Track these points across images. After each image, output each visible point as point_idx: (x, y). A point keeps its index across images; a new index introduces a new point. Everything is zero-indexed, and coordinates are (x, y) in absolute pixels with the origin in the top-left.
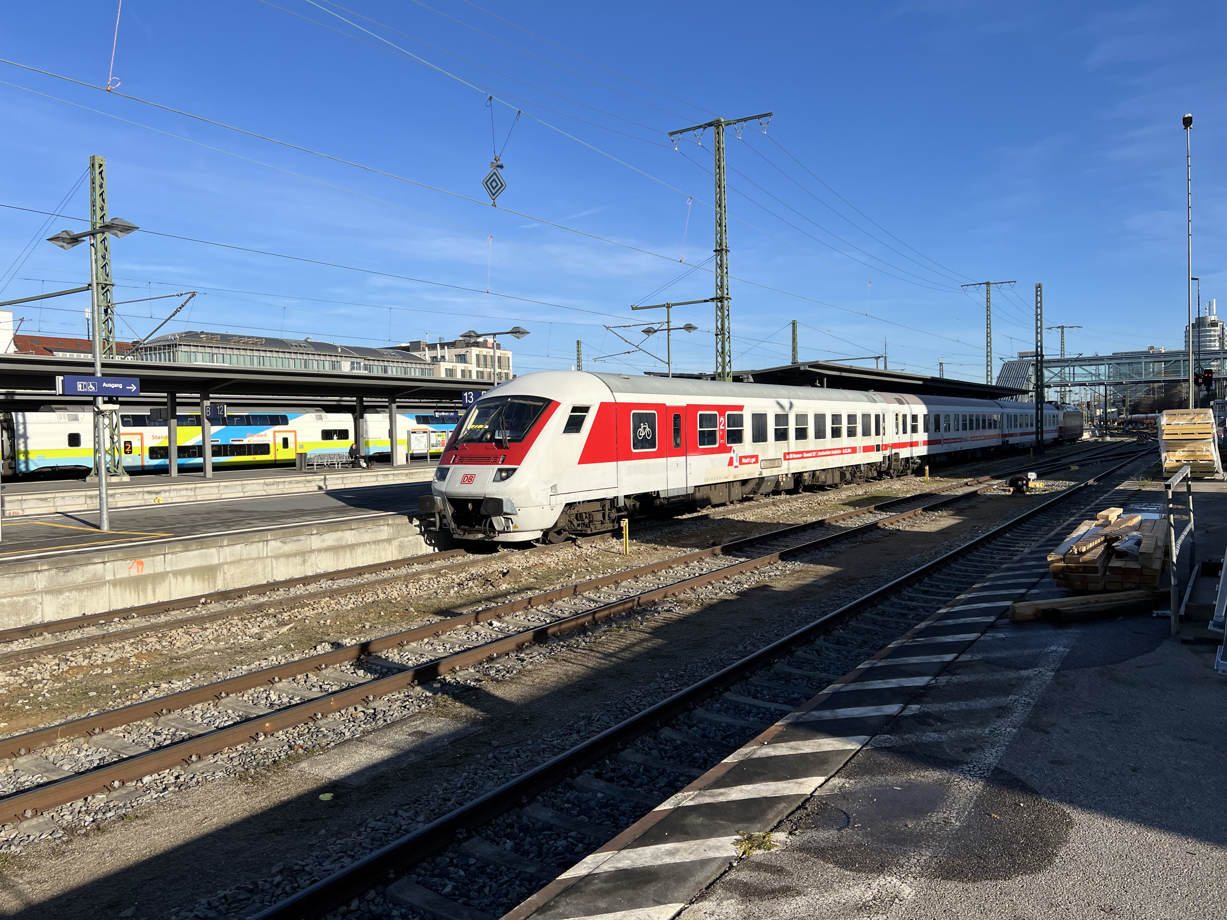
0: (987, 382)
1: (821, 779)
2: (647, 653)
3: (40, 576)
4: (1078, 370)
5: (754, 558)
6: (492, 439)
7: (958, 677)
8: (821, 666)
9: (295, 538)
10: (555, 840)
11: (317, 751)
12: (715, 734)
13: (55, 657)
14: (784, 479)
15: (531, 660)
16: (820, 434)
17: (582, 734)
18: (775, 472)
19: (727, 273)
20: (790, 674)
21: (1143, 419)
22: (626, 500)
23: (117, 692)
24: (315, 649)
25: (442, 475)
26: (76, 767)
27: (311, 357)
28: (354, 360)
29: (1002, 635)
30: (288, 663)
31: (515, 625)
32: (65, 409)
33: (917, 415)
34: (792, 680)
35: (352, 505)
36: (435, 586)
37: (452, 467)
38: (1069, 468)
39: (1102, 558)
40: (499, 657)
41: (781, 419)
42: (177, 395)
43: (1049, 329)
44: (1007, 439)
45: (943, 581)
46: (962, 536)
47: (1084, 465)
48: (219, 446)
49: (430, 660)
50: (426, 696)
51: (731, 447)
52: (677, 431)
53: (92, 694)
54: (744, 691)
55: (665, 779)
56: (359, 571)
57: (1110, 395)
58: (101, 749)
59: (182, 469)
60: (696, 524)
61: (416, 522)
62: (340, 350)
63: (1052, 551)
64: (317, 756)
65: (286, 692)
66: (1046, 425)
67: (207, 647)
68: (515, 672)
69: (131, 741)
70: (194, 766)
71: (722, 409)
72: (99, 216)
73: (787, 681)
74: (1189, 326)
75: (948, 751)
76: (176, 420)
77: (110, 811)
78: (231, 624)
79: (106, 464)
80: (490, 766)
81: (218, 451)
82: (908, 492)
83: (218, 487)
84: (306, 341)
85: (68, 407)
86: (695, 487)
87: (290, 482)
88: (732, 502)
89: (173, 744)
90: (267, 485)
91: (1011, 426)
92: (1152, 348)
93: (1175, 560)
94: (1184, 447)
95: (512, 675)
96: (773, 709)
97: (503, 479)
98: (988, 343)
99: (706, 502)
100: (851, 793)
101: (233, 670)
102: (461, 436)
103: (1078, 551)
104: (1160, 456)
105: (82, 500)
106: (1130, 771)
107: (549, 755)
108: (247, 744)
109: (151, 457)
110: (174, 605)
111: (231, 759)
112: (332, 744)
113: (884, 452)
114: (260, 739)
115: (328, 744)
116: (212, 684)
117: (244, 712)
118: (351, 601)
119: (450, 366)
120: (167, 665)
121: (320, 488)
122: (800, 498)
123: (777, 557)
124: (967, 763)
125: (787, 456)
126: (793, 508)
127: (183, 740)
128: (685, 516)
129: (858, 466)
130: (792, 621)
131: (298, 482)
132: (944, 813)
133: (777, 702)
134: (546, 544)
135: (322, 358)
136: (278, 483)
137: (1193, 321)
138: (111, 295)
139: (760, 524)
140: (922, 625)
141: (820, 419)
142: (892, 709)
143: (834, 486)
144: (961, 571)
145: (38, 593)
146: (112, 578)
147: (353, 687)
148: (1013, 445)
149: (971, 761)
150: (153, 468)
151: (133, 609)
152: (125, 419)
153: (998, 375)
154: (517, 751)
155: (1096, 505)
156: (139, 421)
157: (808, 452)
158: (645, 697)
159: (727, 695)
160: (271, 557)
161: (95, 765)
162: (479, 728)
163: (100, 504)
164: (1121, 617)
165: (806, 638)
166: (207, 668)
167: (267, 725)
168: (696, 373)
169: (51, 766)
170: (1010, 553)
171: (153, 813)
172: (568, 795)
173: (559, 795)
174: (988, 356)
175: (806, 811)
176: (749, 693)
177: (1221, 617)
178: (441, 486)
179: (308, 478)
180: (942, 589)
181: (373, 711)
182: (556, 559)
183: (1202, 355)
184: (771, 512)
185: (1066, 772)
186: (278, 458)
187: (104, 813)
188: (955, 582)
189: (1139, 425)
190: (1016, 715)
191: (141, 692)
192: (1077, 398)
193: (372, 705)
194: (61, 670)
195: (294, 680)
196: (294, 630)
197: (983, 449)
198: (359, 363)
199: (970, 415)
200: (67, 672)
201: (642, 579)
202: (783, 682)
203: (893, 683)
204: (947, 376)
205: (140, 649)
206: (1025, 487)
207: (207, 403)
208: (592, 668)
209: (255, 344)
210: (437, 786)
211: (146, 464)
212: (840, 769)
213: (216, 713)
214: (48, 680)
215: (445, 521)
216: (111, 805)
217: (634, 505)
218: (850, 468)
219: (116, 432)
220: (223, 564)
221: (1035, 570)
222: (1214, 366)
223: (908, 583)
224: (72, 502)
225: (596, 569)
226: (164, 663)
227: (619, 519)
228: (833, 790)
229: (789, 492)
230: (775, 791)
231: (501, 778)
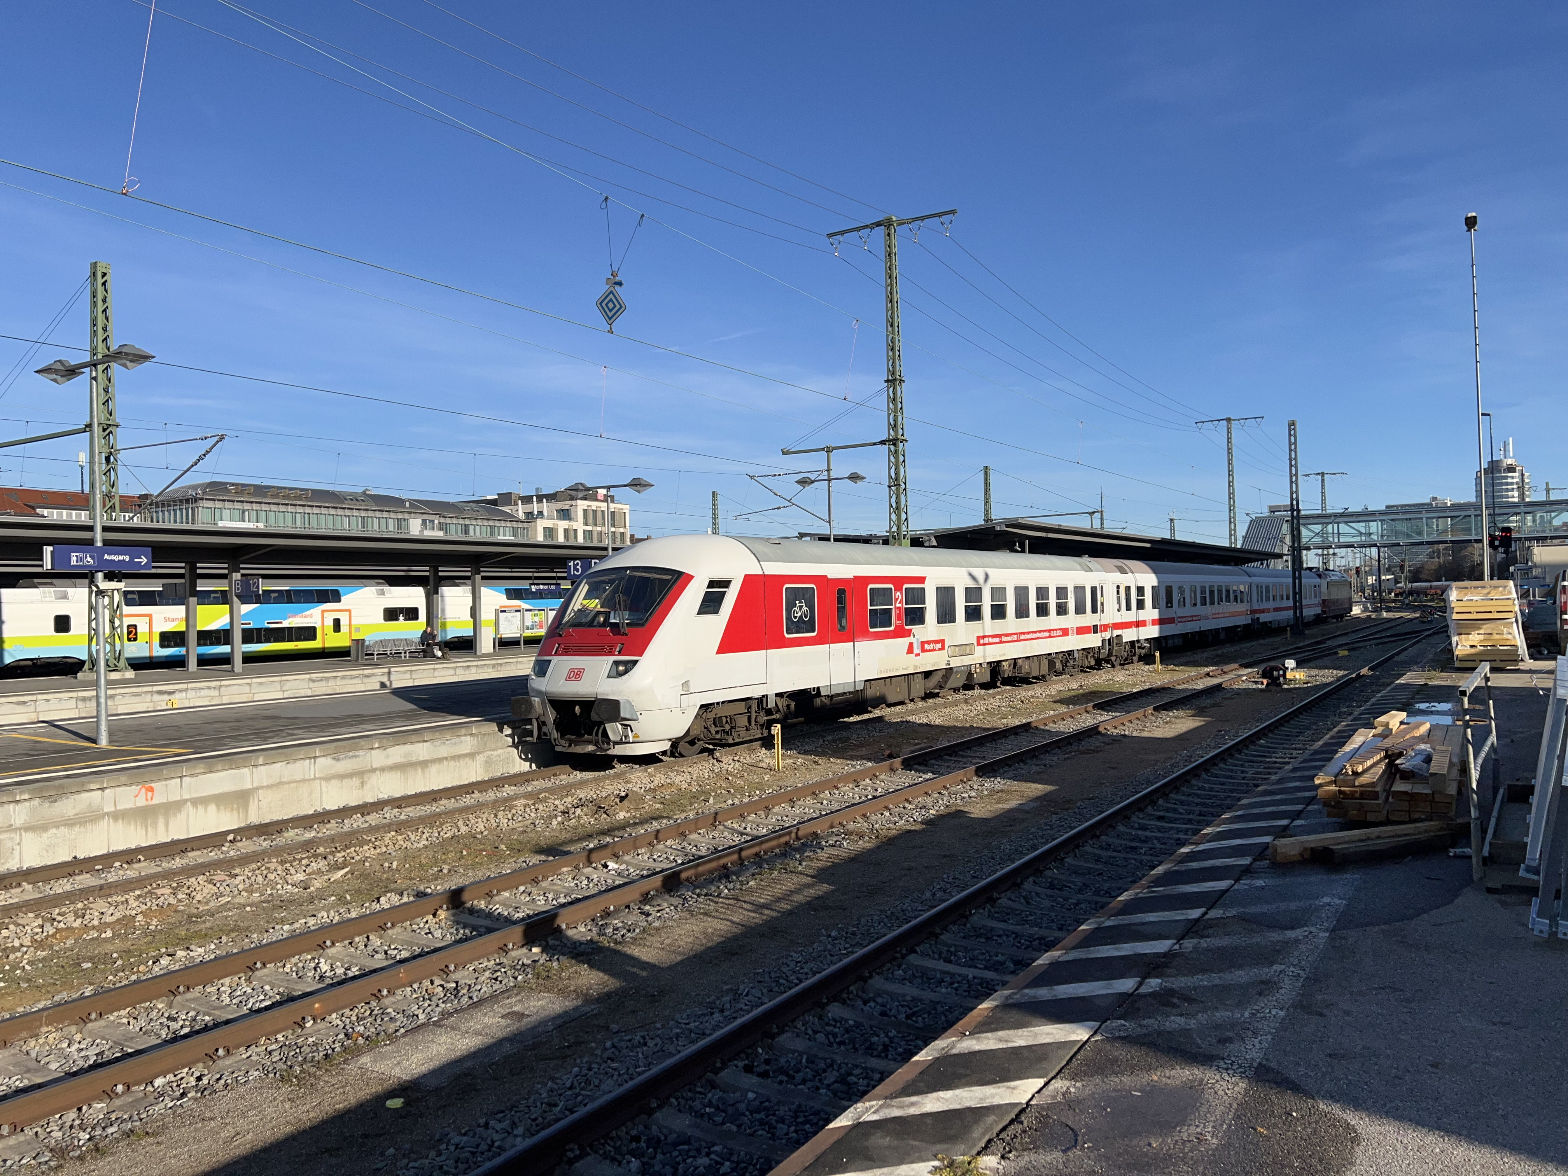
0: (1231, 543)
1: (1041, 1082)
2: (808, 903)
3: (19, 807)
4: (1344, 528)
5: (942, 775)
6: (606, 623)
7: (1208, 940)
8: (1030, 918)
9: (351, 754)
10: (694, 1157)
11: (383, 1040)
12: (898, 1011)
13: (37, 916)
14: (978, 670)
15: (659, 915)
16: (1022, 612)
17: (727, 1013)
18: (966, 661)
19: (901, 408)
20: (992, 929)
21: (1426, 588)
22: (778, 699)
23: (119, 962)
24: (378, 902)
25: (541, 668)
26: (67, 1065)
27: (370, 514)
28: (426, 517)
29: (1260, 883)
30: (344, 922)
31: (636, 866)
32: (51, 585)
33: (1143, 587)
34: (995, 938)
35: (425, 709)
36: (533, 815)
37: (555, 660)
38: (1336, 653)
39: (1384, 780)
40: (617, 911)
41: (973, 593)
42: (198, 565)
43: (1306, 476)
44: (1257, 615)
45: (1182, 803)
46: (1204, 744)
47: (1354, 649)
48: (251, 630)
49: (528, 915)
50: (523, 964)
51: (911, 630)
52: (841, 611)
53: (86, 965)
54: (933, 952)
55: (835, 1073)
56: (433, 796)
57: (1385, 559)
58: (98, 1041)
59: (203, 661)
60: (868, 730)
61: (507, 731)
62: (407, 504)
63: (1320, 768)
64: (382, 1047)
65: (341, 961)
66: (1305, 598)
67: (237, 900)
68: (637, 931)
69: (138, 1029)
70: (220, 1063)
71: (899, 581)
72: (100, 338)
73: (988, 939)
74: (1480, 471)
75: (1199, 1041)
76: (196, 599)
77: (111, 1125)
78: (268, 868)
79: (105, 655)
80: (608, 1058)
81: (249, 636)
82: (1134, 685)
83: (250, 685)
84: (364, 493)
85: (55, 581)
86: (866, 681)
87: (343, 677)
88: (912, 700)
89: (193, 1033)
90: (314, 681)
91: (1262, 600)
92: (1435, 499)
93: (1474, 786)
94: (1480, 628)
95: (634, 934)
96: (970, 977)
97: (620, 674)
98: (1230, 494)
99: (880, 701)
100: (1078, 1101)
101: (271, 930)
102: (566, 619)
103: (1353, 771)
104: (1449, 637)
105: (72, 704)
106: (1429, 1067)
107: (684, 1043)
108: (290, 1031)
109: (162, 646)
110: (192, 845)
111: (270, 1053)
112: (402, 1031)
113: (1104, 634)
114: (308, 1025)
115: (396, 1031)
116: (243, 951)
117: (286, 988)
118: (424, 836)
119: (549, 524)
120: (183, 926)
121: (383, 685)
122: (998, 693)
123: (973, 773)
124: (1223, 1059)
125: (981, 640)
126: (989, 707)
127: (206, 1029)
128: (852, 719)
129: (1070, 653)
130: (993, 859)
131: (353, 677)
132: (1197, 1126)
133: (976, 967)
134: (675, 757)
135: (385, 515)
136: (327, 679)
137: (1484, 465)
138: (115, 439)
139: (949, 727)
140: (1160, 870)
141: (1021, 593)
142: (1126, 985)
143: (1041, 678)
144: (1204, 790)
145: (16, 829)
146: (113, 809)
147: (428, 953)
148: (1265, 623)
149: (1229, 1056)
150: (164, 660)
151: (139, 850)
152: (129, 596)
153: (1244, 534)
154: (644, 1037)
155: (1373, 705)
156: (147, 599)
157: (1007, 635)
158: (806, 963)
159: (912, 958)
160: (320, 779)
161: (91, 1062)
162: (593, 1007)
163: (98, 711)
164: (1410, 857)
165: (1012, 880)
166: (236, 929)
167: (317, 1005)
168: (864, 534)
169: (34, 1064)
170: (1266, 766)
171: (167, 1128)
172: (710, 1095)
173: (698, 1095)
174: (1230, 510)
175: (1021, 1126)
176: (940, 955)
177: (1534, 860)
178: (538, 684)
179: (366, 672)
180: (1181, 814)
181: (454, 985)
182: (689, 777)
183: (1497, 508)
184: (962, 712)
185: (1348, 1069)
186: (326, 645)
187: (104, 1128)
188: (1197, 804)
189: (1421, 596)
190: (1282, 991)
191: (150, 963)
192: (1343, 562)
193: (453, 977)
194: (45, 934)
195: (350, 943)
196: (350, 876)
197: (1227, 629)
198: (432, 521)
199: (1210, 586)
200: (53, 936)
201: (799, 803)
202: (983, 940)
203: (1126, 949)
204: (1179, 537)
205: (149, 904)
206: (1281, 679)
207: (237, 576)
208: (739, 924)
209: (298, 497)
210: (540, 1086)
211: (155, 654)
212: (1062, 1068)
213: (249, 991)
214: (29, 947)
215: (544, 729)
216: (113, 1117)
217: (788, 706)
218: (1061, 655)
219: (118, 613)
220: (257, 788)
221: (1299, 794)
222: (1513, 522)
223: (1137, 806)
224: (60, 707)
225: (739, 790)
226: (180, 922)
227: (769, 724)
228: (1055, 1097)
229: (984, 686)
230: (981, 1099)
231: (623, 1074)
